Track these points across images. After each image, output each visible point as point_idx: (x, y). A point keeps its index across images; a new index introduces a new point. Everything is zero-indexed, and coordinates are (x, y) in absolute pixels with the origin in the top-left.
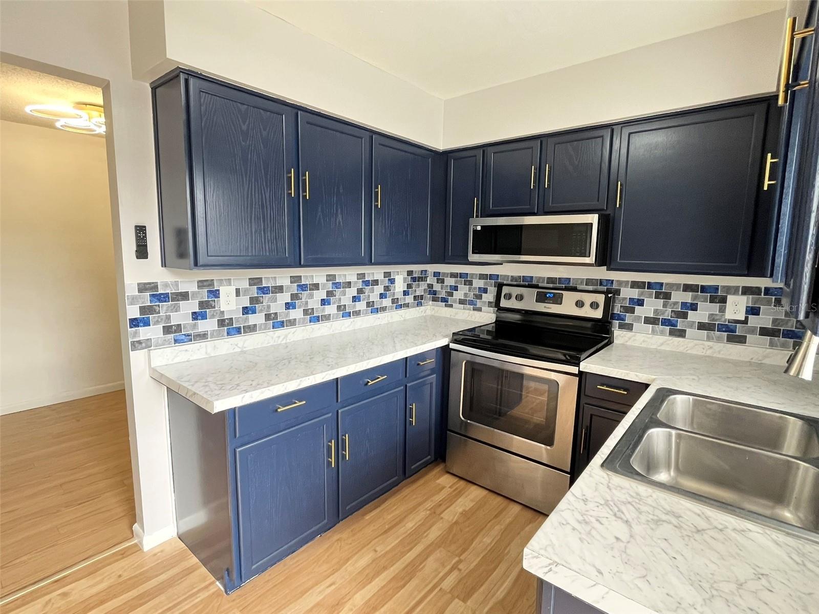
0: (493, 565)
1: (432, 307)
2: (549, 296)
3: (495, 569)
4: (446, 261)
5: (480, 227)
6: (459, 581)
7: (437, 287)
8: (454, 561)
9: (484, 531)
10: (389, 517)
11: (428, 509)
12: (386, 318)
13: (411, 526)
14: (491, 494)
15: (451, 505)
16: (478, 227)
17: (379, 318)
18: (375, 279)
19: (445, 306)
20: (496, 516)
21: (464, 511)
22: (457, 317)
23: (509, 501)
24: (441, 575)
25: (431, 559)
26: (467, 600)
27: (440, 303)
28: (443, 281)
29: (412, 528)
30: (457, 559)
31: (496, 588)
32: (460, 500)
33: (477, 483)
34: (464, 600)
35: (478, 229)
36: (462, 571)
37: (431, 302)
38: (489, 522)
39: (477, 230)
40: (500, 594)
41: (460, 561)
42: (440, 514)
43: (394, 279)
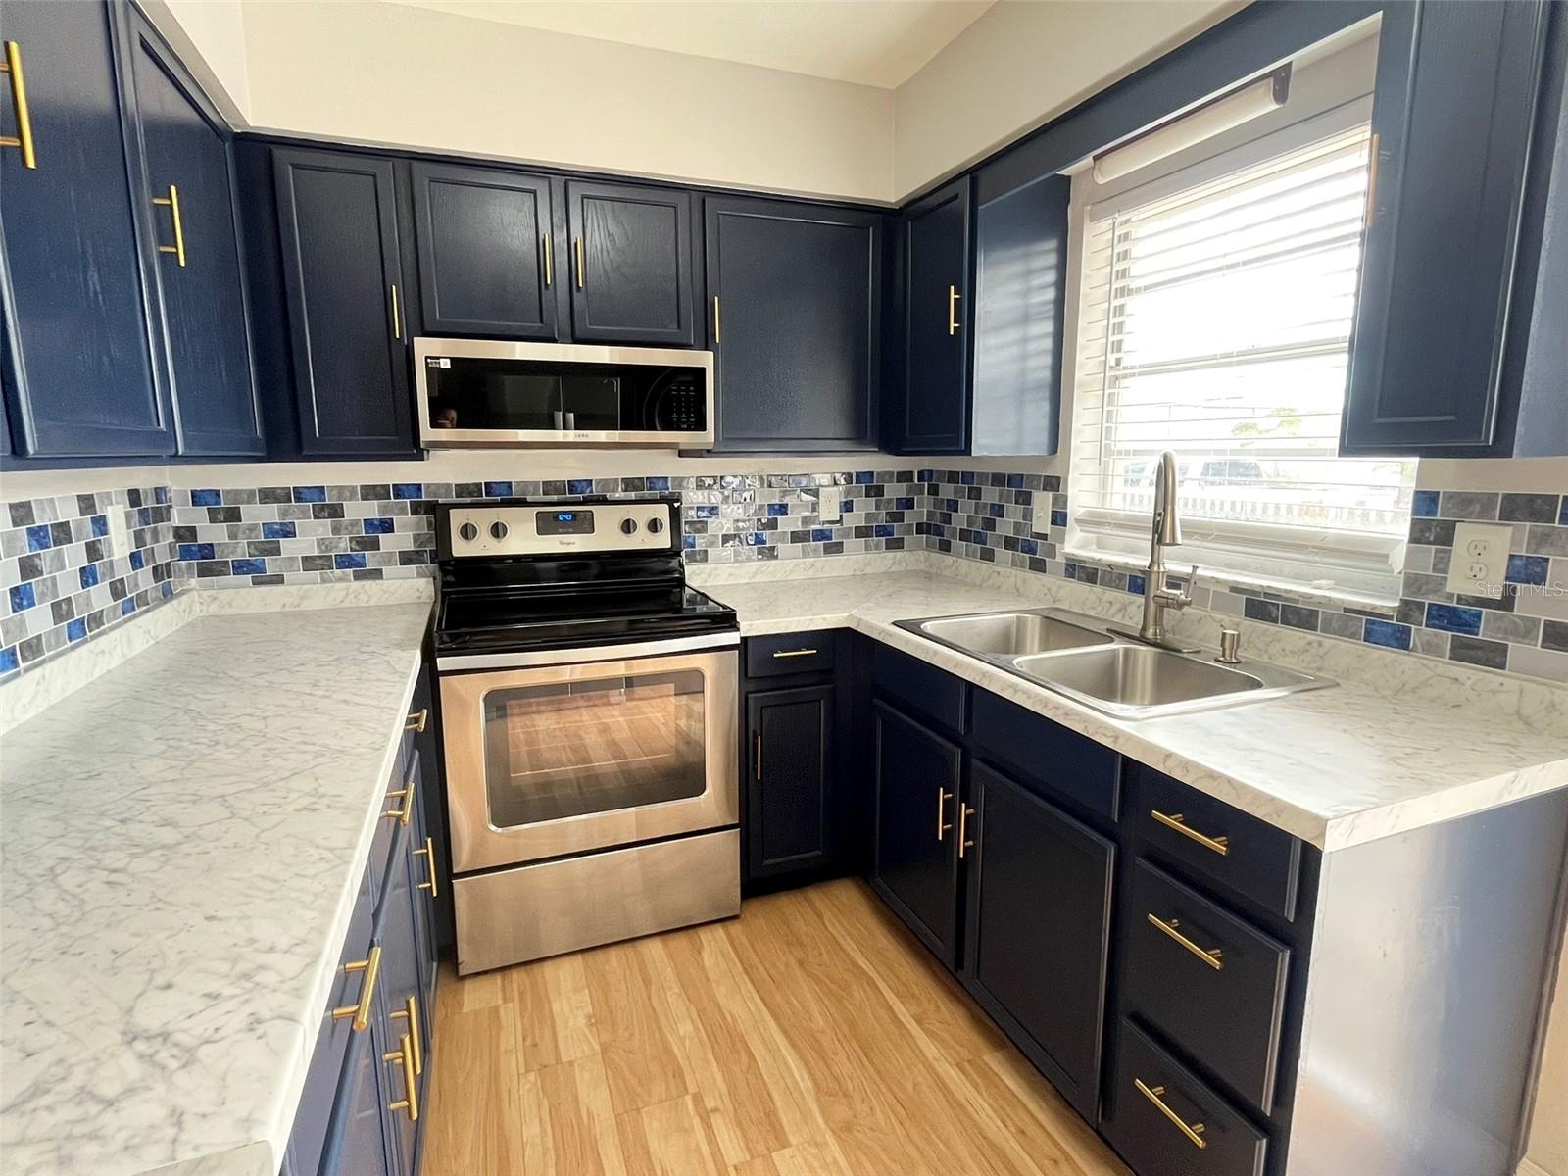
0: (743, 1053)
1: (205, 593)
2: (565, 519)
3: (751, 1056)
4: (304, 453)
5: (448, 361)
6: (739, 1124)
7: (212, 533)
8: (691, 1107)
9: (664, 1022)
10: (467, 1161)
11: (522, 1070)
12: (118, 648)
13: (536, 1129)
14: (589, 955)
15: (553, 1027)
16: (442, 360)
17: (103, 652)
18: (61, 521)
19: (254, 584)
20: (647, 982)
21: (589, 1018)
22: (308, 605)
23: (630, 944)
24: (705, 1147)
25: (655, 1144)
26: (788, 1140)
27: (232, 579)
28: (233, 515)
29: (543, 1132)
30: (688, 1099)
31: (788, 1080)
32: (555, 1007)
33: (546, 955)
34: (784, 1144)
35: (442, 366)
36: (722, 1107)
37: (194, 582)
38: (649, 998)
39: (440, 368)
40: (805, 1083)
41: (698, 1099)
42: (558, 1060)
43: (104, 517)
